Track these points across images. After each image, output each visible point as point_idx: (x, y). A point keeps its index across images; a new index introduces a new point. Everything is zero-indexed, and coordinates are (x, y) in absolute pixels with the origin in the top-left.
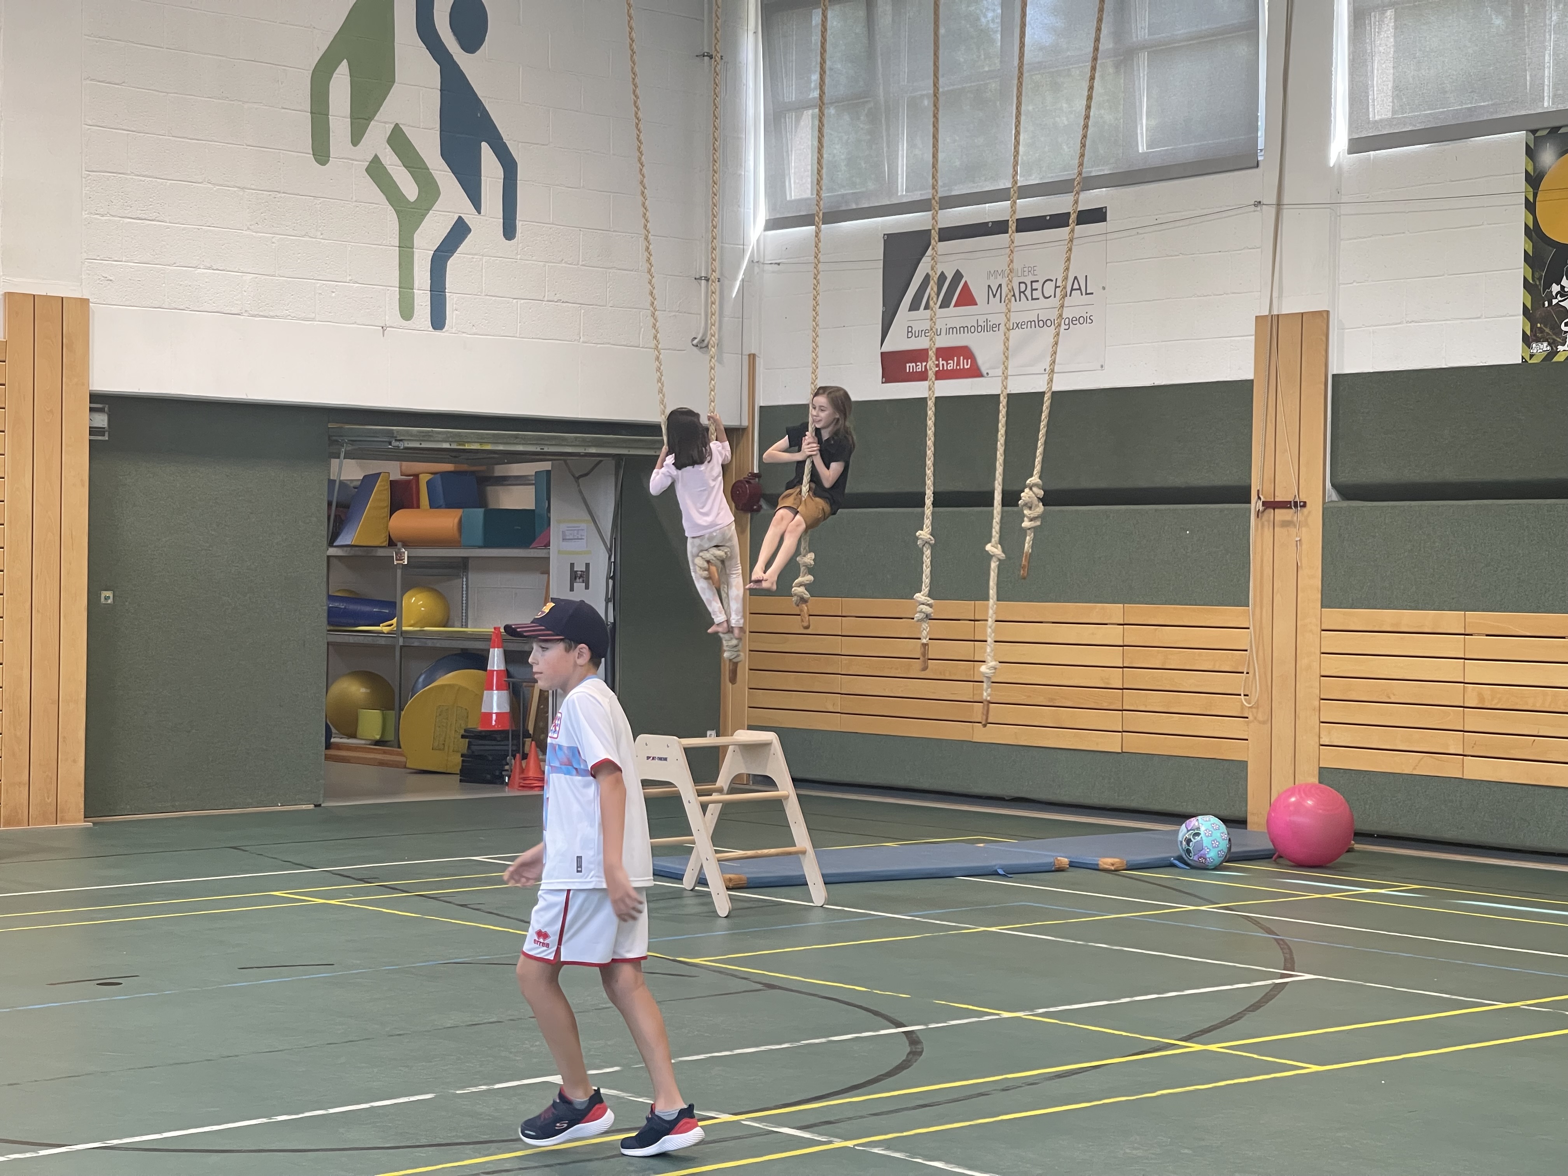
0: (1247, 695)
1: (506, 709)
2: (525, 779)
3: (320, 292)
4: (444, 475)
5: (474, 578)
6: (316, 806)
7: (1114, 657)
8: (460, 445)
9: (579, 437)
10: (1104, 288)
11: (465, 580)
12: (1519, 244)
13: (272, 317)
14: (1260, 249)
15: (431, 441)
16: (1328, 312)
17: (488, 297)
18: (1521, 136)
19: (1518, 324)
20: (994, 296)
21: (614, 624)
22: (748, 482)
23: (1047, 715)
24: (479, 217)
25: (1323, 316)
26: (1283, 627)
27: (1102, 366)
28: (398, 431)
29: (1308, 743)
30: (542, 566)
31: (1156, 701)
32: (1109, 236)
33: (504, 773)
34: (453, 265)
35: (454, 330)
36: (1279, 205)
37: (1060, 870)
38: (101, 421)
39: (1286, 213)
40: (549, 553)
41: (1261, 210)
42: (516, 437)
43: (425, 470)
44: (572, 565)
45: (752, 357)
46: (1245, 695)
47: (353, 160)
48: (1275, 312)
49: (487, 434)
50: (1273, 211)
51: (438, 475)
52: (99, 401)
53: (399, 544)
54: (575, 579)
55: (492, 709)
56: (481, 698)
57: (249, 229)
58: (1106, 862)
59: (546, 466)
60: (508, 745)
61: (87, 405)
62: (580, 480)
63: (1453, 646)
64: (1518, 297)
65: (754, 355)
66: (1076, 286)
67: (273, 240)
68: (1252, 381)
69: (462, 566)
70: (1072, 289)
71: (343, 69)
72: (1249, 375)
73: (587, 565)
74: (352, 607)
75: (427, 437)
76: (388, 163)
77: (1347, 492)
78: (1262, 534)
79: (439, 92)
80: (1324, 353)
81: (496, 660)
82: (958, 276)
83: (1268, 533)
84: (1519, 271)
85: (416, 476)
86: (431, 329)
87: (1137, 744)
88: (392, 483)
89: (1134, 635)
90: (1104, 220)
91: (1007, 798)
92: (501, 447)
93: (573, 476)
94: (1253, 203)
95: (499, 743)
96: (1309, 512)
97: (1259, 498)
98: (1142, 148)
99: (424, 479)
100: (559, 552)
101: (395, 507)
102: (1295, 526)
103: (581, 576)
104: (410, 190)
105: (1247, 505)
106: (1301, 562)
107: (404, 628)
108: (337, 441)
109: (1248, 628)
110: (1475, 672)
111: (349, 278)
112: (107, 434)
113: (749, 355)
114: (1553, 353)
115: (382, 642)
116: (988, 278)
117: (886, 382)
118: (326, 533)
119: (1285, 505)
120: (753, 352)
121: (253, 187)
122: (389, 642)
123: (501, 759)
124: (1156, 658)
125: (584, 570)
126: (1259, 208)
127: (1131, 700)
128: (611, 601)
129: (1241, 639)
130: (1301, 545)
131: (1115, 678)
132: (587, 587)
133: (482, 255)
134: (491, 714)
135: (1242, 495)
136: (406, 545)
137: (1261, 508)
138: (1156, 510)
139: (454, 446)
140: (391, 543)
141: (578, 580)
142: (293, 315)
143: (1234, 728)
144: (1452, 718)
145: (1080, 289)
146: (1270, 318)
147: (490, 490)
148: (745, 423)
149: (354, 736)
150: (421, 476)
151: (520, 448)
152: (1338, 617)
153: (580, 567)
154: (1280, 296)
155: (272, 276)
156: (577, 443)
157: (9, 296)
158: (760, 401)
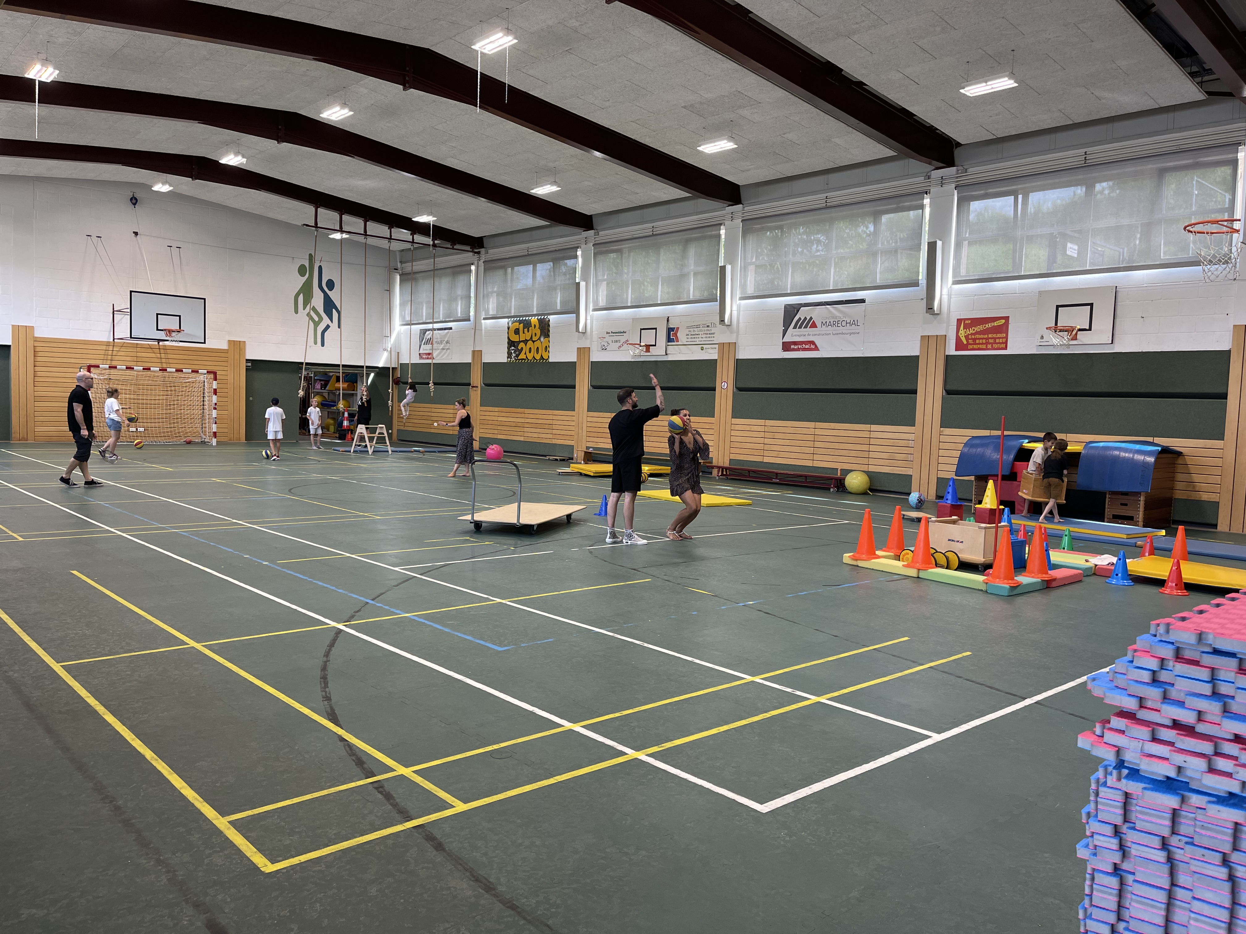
6: (297, 442)
10: (451, 343)
12: (507, 340)
13: (285, 344)
14: (472, 337)
16: (482, 350)
17: (334, 340)
18: (506, 320)
19: (506, 355)
22: (397, 379)
27: (450, 358)
32: (452, 333)
34: (326, 334)
35: (326, 347)
36: (475, 329)
39: (477, 331)
41: (472, 330)
45: (398, 353)
48: (474, 350)
52: (248, 361)
57: (280, 327)
61: (245, 361)
63: (496, 414)
64: (506, 350)
67: (286, 329)
71: (301, 296)
72: (471, 362)
76: (312, 313)
77: (484, 385)
78: (471, 392)
79: (323, 299)
80: (482, 358)
82: (431, 339)
83: (473, 392)
84: (506, 345)
86: (321, 347)
96: (479, 388)
97: (472, 385)
98: (458, 316)
104: (316, 319)
106: (477, 398)
107: (338, 408)
110: (500, 419)
112: (251, 367)
114: (511, 361)
116: (435, 340)
117: (419, 359)
119: (475, 387)
121: (282, 319)
130: (477, 395)
133: (333, 332)
135: (468, 385)
136: (338, 390)
137: (472, 387)
142: (288, 344)
144: (496, 427)
145: (448, 343)
148: (397, 366)
152: (483, 408)
154: (475, 347)
155: (285, 336)
157: (229, 340)
158: (400, 362)
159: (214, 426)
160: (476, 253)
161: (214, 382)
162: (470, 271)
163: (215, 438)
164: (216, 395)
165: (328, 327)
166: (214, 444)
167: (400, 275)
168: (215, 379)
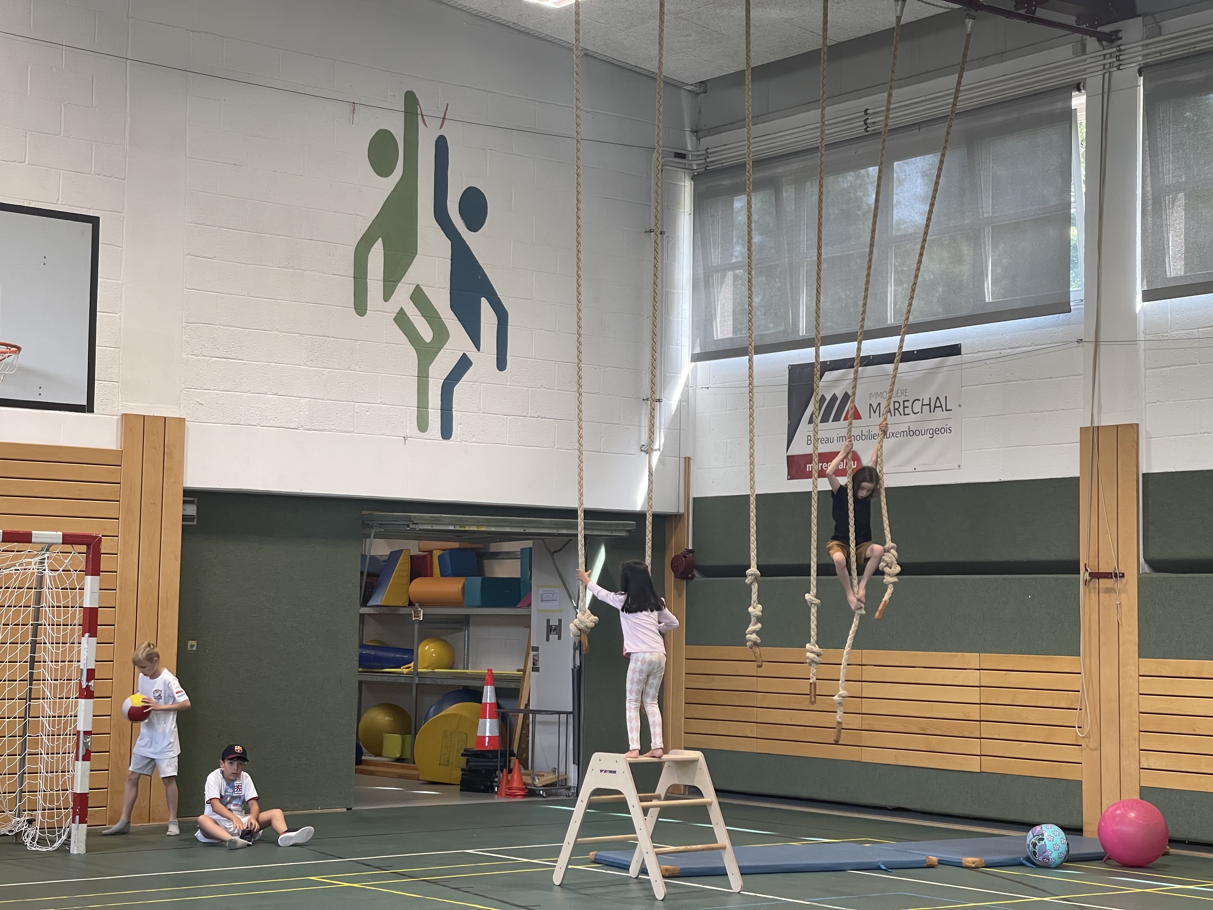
0: (1081, 727)
1: (496, 733)
2: (509, 789)
3: (357, 411)
4: (451, 551)
5: (473, 630)
6: (348, 809)
7: (973, 696)
8: (461, 527)
9: (553, 521)
10: (960, 406)
11: (466, 632)
13: (321, 430)
14: (1082, 376)
15: (441, 524)
16: (1137, 425)
17: (484, 414)
20: (875, 412)
21: (580, 667)
22: (685, 557)
23: (920, 741)
24: (479, 353)
25: (1134, 428)
26: (1109, 673)
27: (959, 466)
28: (415, 517)
29: (1130, 766)
30: (525, 622)
31: (1006, 731)
32: (964, 366)
33: (494, 784)
34: (458, 390)
35: (458, 439)
36: (1097, 342)
37: (931, 866)
38: (192, 510)
39: (1103, 348)
40: (531, 611)
41: (1083, 346)
42: (505, 521)
43: (437, 547)
44: (548, 621)
45: (688, 460)
46: (1078, 727)
47: (384, 312)
48: (1096, 424)
49: (483, 519)
50: (1092, 346)
51: (447, 551)
52: (190, 495)
53: (417, 605)
54: (551, 632)
55: (485, 733)
56: (477, 724)
57: (305, 364)
58: (969, 860)
59: (528, 544)
60: (498, 762)
61: (181, 498)
62: (555, 554)
65: (689, 458)
66: (938, 404)
67: (324, 373)
68: (1079, 478)
69: (464, 622)
70: (935, 407)
71: (379, 244)
72: (1077, 474)
73: (560, 621)
74: (380, 653)
75: (437, 521)
76: (411, 314)
77: (1156, 566)
78: (1090, 597)
79: (450, 261)
80: (1135, 456)
81: (489, 695)
82: (846, 397)
83: (1094, 597)
85: (431, 552)
86: (441, 439)
87: (992, 766)
88: (413, 558)
89: (988, 678)
90: (960, 354)
91: (889, 808)
92: (493, 529)
93: (549, 551)
94: (1076, 340)
95: (490, 760)
96: (1127, 582)
97: (1086, 570)
98: (988, 299)
99: (436, 554)
100: (538, 611)
101: (413, 576)
102: (1115, 592)
103: (555, 629)
104: (426, 333)
105: (1076, 576)
106: (1121, 621)
107: (419, 670)
108: (368, 524)
109: (1080, 673)
111: (379, 401)
112: (196, 520)
113: (685, 458)
115: (403, 680)
116: (870, 399)
117: (790, 479)
118: (359, 595)
119: (1107, 576)
120: (688, 456)
121: (310, 333)
122: (408, 681)
123: (492, 773)
124: (1006, 697)
125: (557, 624)
126: (1081, 344)
127: (987, 730)
128: (577, 649)
129: (1074, 682)
130: (1121, 607)
131: (974, 713)
132: (559, 638)
133: (481, 383)
134: (485, 737)
135: (1073, 567)
136: (422, 605)
137: (1088, 578)
138: (1004, 579)
139: (458, 528)
140: (411, 604)
141: (552, 632)
142: (337, 429)
143: (1070, 753)
145: (941, 407)
146: (1091, 428)
147: (486, 562)
148: (682, 511)
149: (379, 755)
150: (434, 552)
151: (508, 530)
152: (1151, 665)
153: (554, 623)
154: (1099, 413)
155: (322, 399)
156: (552, 526)
157: (125, 416)
158: (695, 493)
159: (81, 768)
160: (1101, 38)
161: (89, 578)
162: (1069, 115)
163: (81, 822)
164: (93, 634)
165: (464, 364)
166: (78, 847)
167: (693, 178)
168: (94, 568)
